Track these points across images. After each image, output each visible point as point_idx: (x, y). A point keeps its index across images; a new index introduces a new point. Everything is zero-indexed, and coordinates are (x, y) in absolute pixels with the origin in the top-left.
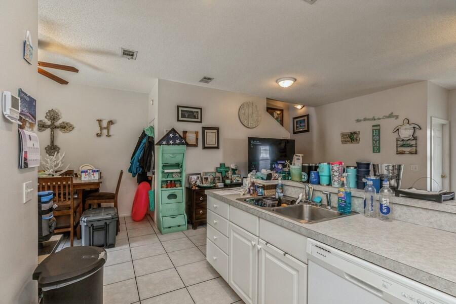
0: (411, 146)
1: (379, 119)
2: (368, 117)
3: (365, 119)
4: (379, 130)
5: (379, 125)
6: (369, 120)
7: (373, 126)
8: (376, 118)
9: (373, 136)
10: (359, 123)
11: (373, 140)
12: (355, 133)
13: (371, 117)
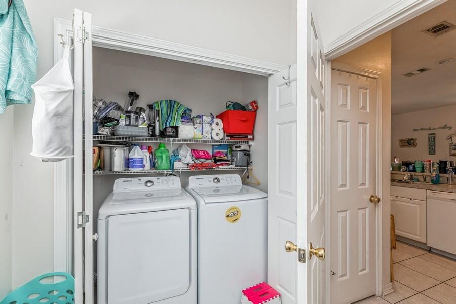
2: (424, 128)
3: (422, 129)
4: (434, 138)
5: (434, 134)
6: (425, 129)
7: (429, 134)
8: (431, 128)
9: (429, 142)
10: (416, 132)
11: (429, 145)
12: (412, 139)
13: (428, 127)
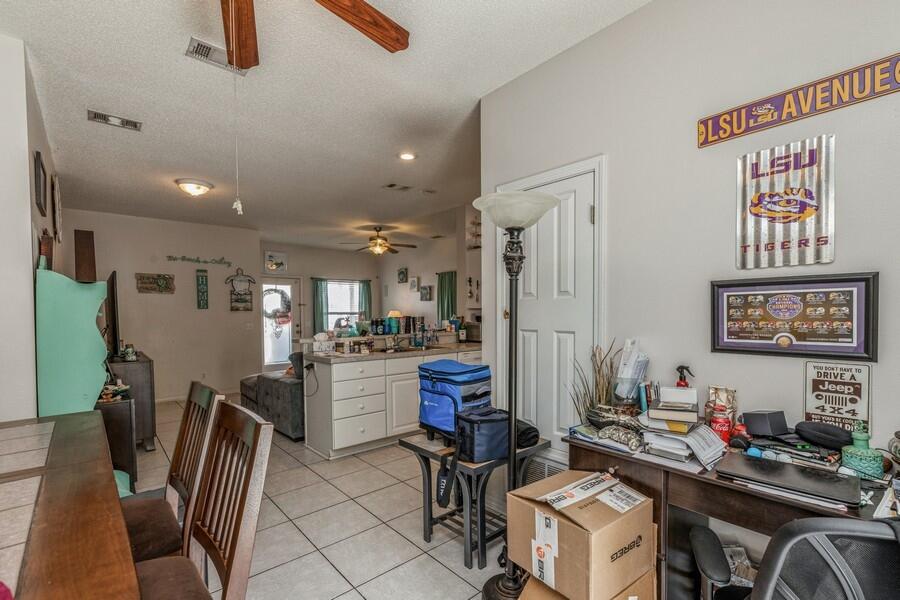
0: (246, 301)
1: (205, 262)
4: (206, 278)
5: (205, 271)
6: (189, 260)
7: (198, 271)
8: (201, 259)
9: (198, 285)
10: (173, 262)
11: (198, 291)
12: (165, 277)
13: (194, 257)
